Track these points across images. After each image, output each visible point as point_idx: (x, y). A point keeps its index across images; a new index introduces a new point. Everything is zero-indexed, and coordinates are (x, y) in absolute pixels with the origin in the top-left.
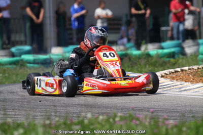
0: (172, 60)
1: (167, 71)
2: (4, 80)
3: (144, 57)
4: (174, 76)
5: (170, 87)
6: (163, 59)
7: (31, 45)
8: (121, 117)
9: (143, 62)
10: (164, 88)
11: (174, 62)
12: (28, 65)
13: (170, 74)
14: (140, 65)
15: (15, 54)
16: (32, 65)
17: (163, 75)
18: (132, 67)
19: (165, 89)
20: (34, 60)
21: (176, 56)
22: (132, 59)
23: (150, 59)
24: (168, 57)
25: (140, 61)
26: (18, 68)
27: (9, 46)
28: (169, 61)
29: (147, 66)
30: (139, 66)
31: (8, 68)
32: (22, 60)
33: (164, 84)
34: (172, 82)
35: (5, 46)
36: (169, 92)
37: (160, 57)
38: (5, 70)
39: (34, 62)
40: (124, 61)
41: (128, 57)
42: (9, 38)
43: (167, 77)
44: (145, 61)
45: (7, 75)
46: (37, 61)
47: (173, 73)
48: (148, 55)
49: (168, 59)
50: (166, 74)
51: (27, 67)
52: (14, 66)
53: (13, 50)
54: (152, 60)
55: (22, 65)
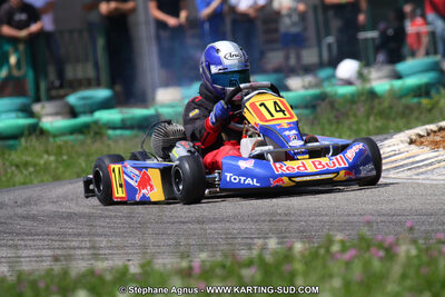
0: (425, 101)
1: (421, 130)
2: (61, 169)
3: (363, 98)
4: (438, 139)
5: (431, 164)
6: (404, 101)
7: (111, 86)
8: (342, 242)
9: (362, 110)
10: (419, 167)
11: (429, 106)
12: (110, 132)
13: (428, 134)
14: (355, 116)
15: (77, 110)
16: (118, 132)
17: (414, 137)
18: (338, 122)
19: (421, 170)
20: (123, 121)
21: (433, 92)
22: (337, 106)
23: (376, 102)
24: (415, 96)
25: (354, 107)
26: (89, 141)
27: (62, 92)
28: (420, 104)
29: (372, 119)
30: (352, 119)
31: (66, 142)
32: (96, 123)
33: (417, 159)
34: (436, 154)
35: (54, 93)
36: (430, 176)
37: (398, 96)
38: (60, 147)
39: (124, 125)
40: (319, 109)
41: (327, 101)
42: (61, 74)
43: (422, 143)
44: (367, 107)
45: (65, 157)
46: (128, 123)
47: (435, 132)
48: (372, 94)
49: (415, 100)
50: (421, 136)
51: (109, 137)
52: (81, 137)
53: (72, 99)
54: (380, 103)
55: (96, 133)
